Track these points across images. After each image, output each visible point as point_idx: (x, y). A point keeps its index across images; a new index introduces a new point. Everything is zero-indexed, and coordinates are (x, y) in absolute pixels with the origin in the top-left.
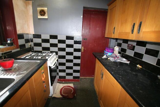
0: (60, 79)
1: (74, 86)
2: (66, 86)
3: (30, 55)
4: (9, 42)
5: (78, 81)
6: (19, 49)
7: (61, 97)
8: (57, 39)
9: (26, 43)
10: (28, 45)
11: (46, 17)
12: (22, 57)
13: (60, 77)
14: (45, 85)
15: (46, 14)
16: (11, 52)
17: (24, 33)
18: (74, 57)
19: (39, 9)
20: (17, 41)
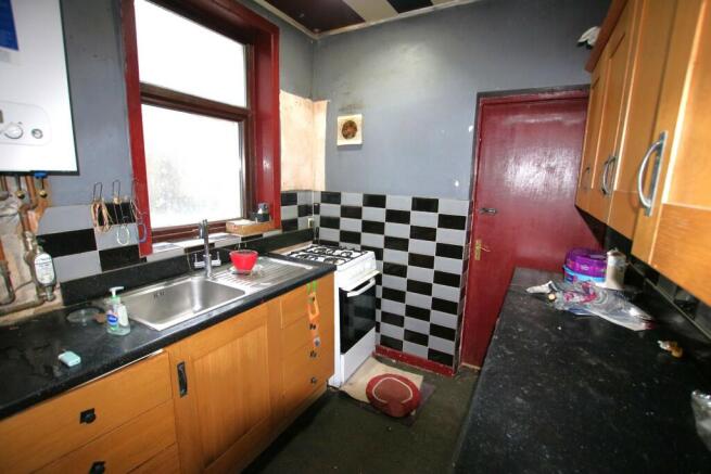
0: (384, 347)
1: (422, 386)
2: (395, 376)
3: (303, 251)
4: (260, 212)
5: (446, 372)
6: (278, 232)
7: (365, 399)
8: (384, 206)
9: (300, 216)
10: (305, 223)
11: (357, 140)
12: (285, 254)
13: (386, 341)
14: (318, 339)
15: (359, 133)
16: (261, 235)
17: (299, 188)
18: (437, 273)
19: (342, 120)
20: (279, 211)
